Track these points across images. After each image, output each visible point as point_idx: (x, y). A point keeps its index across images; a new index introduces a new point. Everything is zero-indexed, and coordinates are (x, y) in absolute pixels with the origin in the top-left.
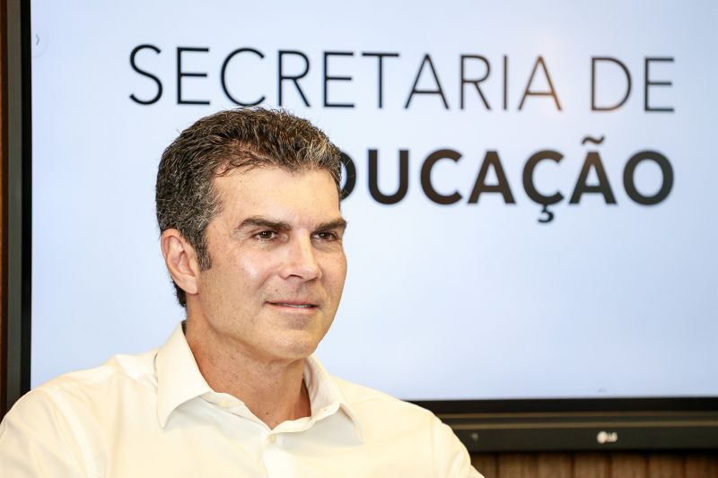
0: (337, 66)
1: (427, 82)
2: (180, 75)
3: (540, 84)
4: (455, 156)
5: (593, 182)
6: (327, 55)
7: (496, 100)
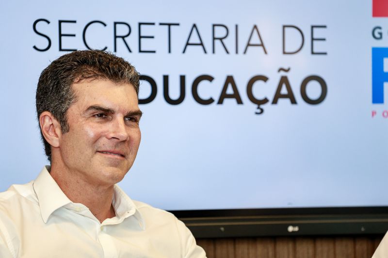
0: (145, 31)
1: (195, 39)
2: (61, 35)
3: (255, 40)
4: (210, 78)
5: (284, 92)
6: (140, 24)
7: (231, 49)
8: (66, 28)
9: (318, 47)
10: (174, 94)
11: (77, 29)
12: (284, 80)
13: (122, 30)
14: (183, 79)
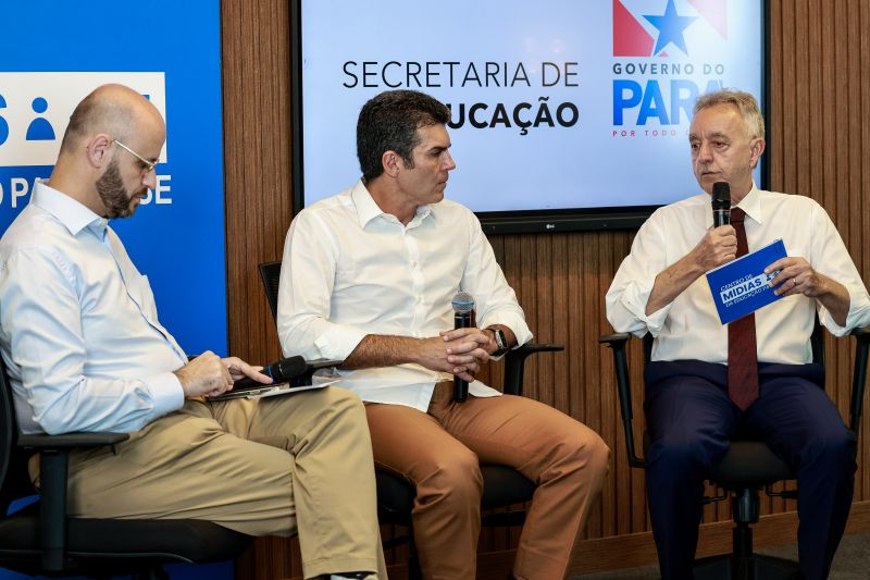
0: (432, 68)
1: (472, 75)
2: (365, 74)
4: (484, 106)
5: (544, 117)
6: (428, 64)
7: (502, 82)
8: (369, 68)
9: (571, 79)
10: (455, 119)
11: (378, 69)
12: (544, 107)
13: (413, 69)
14: (462, 107)
